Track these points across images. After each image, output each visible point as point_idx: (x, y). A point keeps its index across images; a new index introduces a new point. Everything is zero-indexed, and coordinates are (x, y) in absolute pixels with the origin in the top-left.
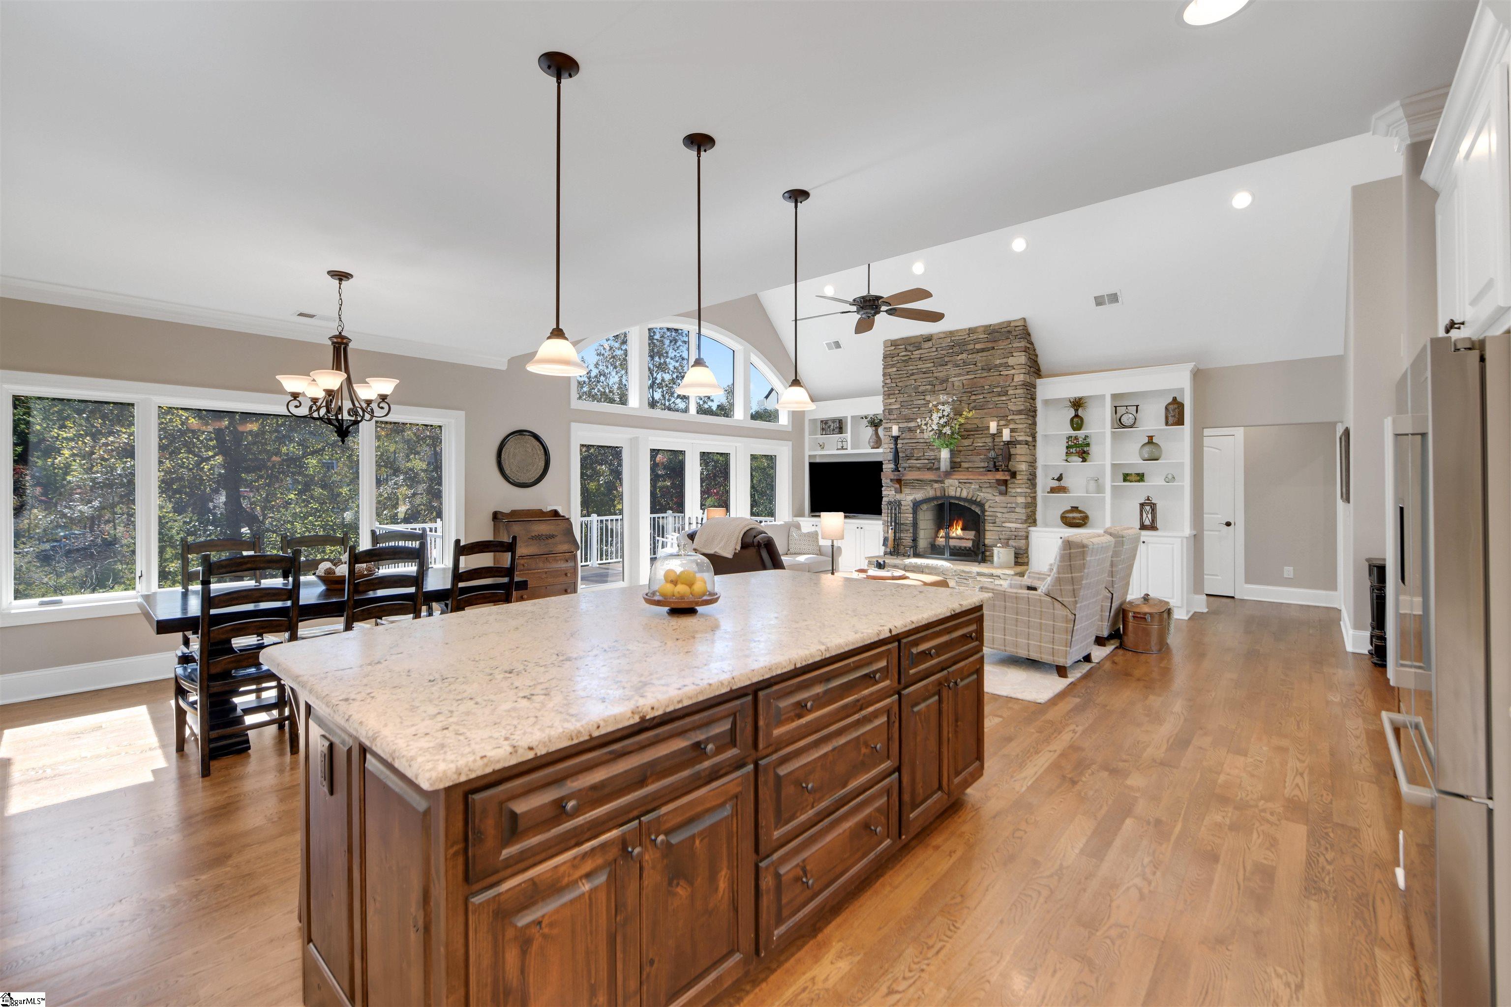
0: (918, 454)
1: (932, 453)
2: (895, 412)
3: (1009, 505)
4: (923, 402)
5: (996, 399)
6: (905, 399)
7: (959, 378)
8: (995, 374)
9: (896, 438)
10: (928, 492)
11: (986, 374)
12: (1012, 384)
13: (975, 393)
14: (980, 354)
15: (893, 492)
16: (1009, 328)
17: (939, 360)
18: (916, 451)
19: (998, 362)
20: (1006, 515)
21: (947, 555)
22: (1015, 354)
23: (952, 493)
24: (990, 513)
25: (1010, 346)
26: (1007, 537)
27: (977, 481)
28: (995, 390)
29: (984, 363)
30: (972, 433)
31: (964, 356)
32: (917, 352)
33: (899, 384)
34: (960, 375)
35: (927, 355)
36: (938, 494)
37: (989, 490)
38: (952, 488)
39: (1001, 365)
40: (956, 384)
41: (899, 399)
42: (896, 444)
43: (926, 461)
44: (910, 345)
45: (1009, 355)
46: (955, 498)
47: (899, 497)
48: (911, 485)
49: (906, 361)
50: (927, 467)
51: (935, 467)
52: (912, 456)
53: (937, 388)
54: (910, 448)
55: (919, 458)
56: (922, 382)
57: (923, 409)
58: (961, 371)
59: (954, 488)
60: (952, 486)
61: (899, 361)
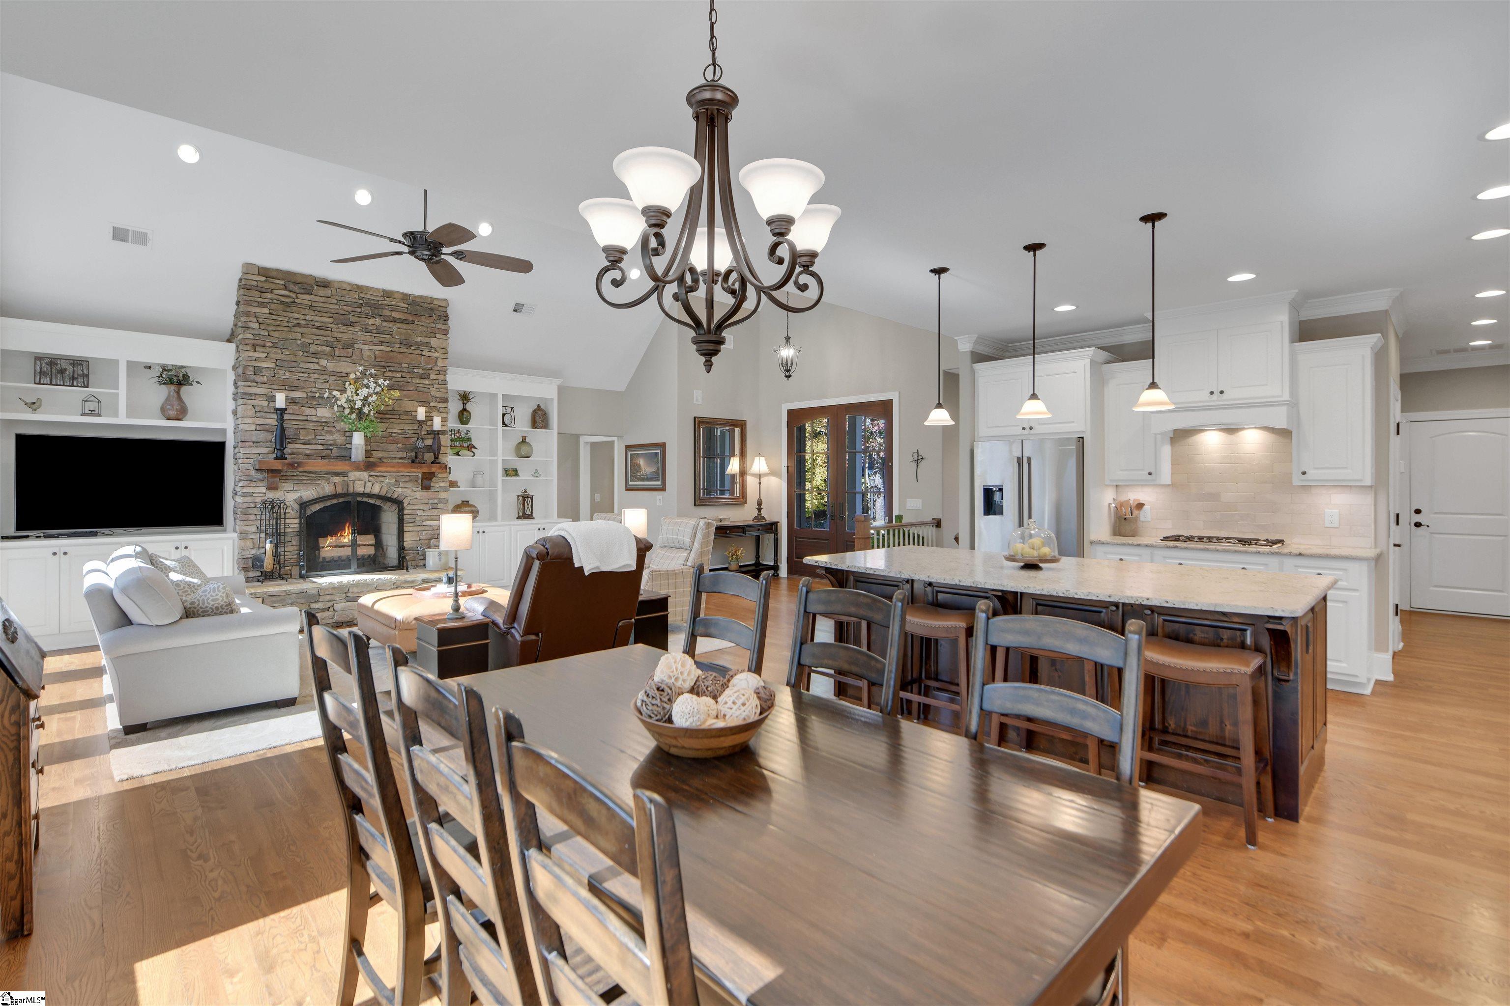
0: (306, 436)
1: (328, 437)
2: (265, 373)
3: (431, 501)
4: (317, 367)
5: (418, 381)
6: (283, 357)
7: (371, 347)
8: (416, 352)
9: (281, 412)
10: (323, 488)
11: (405, 350)
12: (435, 368)
13: (393, 369)
14: (399, 325)
15: (264, 489)
16: (432, 305)
17: (342, 317)
18: (303, 432)
19: (419, 339)
20: (429, 513)
21: (354, 566)
22: (438, 336)
23: (360, 489)
24: (410, 512)
25: (434, 325)
26: (428, 537)
27: (394, 474)
28: (416, 371)
29: (403, 337)
30: (388, 416)
31: (377, 321)
32: (307, 297)
33: (272, 333)
34: (370, 343)
35: (321, 305)
36: (339, 490)
37: (409, 485)
38: (359, 483)
39: (423, 344)
40: (367, 353)
41: (272, 356)
42: (282, 420)
43: (320, 447)
44: (296, 283)
45: (432, 335)
46: (364, 495)
47: (271, 495)
48: (296, 478)
49: (288, 305)
50: (324, 454)
51: (337, 455)
52: (299, 439)
53: (337, 353)
54: (297, 426)
55: (308, 442)
56: (313, 340)
57: (316, 376)
58: (372, 339)
59: (363, 482)
60: (359, 479)
61: (275, 301)
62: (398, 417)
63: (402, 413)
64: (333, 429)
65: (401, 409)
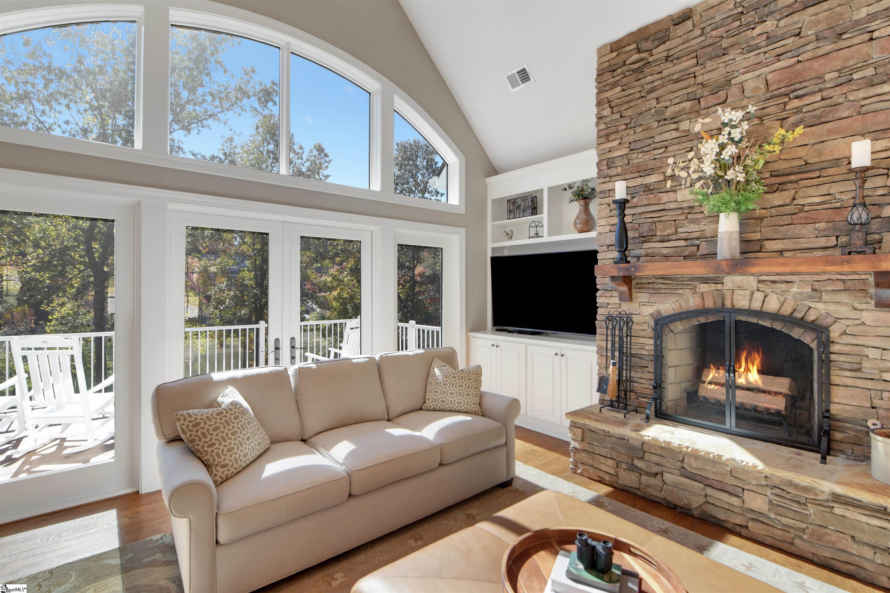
0: (664, 230)
1: (693, 227)
2: (618, 163)
4: (675, 134)
6: (636, 137)
7: (757, 73)
9: (622, 204)
10: (687, 301)
11: (828, 48)
13: (800, 93)
15: (617, 300)
17: (709, 49)
18: (659, 226)
21: (730, 422)
23: (742, 303)
24: (846, 348)
27: (808, 278)
30: (793, 178)
32: (661, 47)
33: (626, 113)
35: (681, 47)
36: (709, 304)
38: (742, 293)
40: (749, 86)
41: (626, 139)
42: (622, 215)
44: (647, 39)
46: (749, 312)
47: (626, 307)
48: (651, 286)
49: (639, 70)
50: (686, 253)
51: (706, 252)
52: (655, 235)
53: (703, 104)
54: (650, 220)
55: (666, 238)
56: (671, 100)
57: (675, 147)
58: (762, 57)
59: (748, 293)
60: (740, 288)
61: (627, 73)
62: (817, 174)
63: (825, 165)
64: (700, 216)
65: (823, 158)
